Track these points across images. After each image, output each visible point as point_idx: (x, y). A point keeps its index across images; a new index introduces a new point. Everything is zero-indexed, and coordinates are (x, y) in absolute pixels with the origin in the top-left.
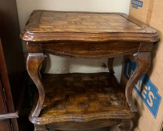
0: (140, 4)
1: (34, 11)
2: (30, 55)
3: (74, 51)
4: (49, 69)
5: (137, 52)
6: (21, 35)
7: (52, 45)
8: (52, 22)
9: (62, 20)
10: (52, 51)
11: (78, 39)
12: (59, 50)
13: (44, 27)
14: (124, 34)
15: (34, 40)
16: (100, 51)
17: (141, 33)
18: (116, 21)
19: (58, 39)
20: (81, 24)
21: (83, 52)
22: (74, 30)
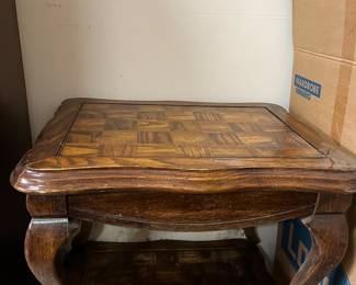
0: (314, 89)
1: (64, 103)
2: (35, 222)
3: (146, 212)
4: (99, 233)
5: (310, 214)
6: (12, 175)
7: (91, 199)
8: (99, 135)
9: (126, 129)
10: (92, 212)
11: (156, 186)
12: (108, 210)
13: (75, 151)
14: (275, 171)
15: (42, 192)
16: (214, 212)
17: (320, 170)
18: (257, 130)
19: (105, 186)
20: (170, 140)
21: (169, 214)
22: (149, 162)
